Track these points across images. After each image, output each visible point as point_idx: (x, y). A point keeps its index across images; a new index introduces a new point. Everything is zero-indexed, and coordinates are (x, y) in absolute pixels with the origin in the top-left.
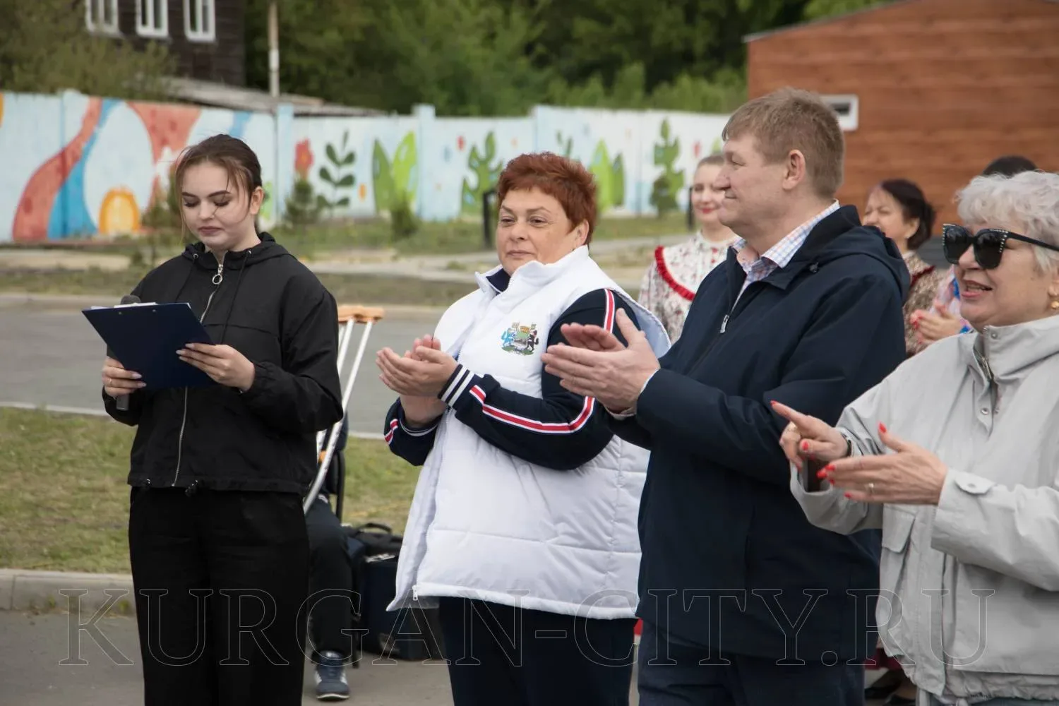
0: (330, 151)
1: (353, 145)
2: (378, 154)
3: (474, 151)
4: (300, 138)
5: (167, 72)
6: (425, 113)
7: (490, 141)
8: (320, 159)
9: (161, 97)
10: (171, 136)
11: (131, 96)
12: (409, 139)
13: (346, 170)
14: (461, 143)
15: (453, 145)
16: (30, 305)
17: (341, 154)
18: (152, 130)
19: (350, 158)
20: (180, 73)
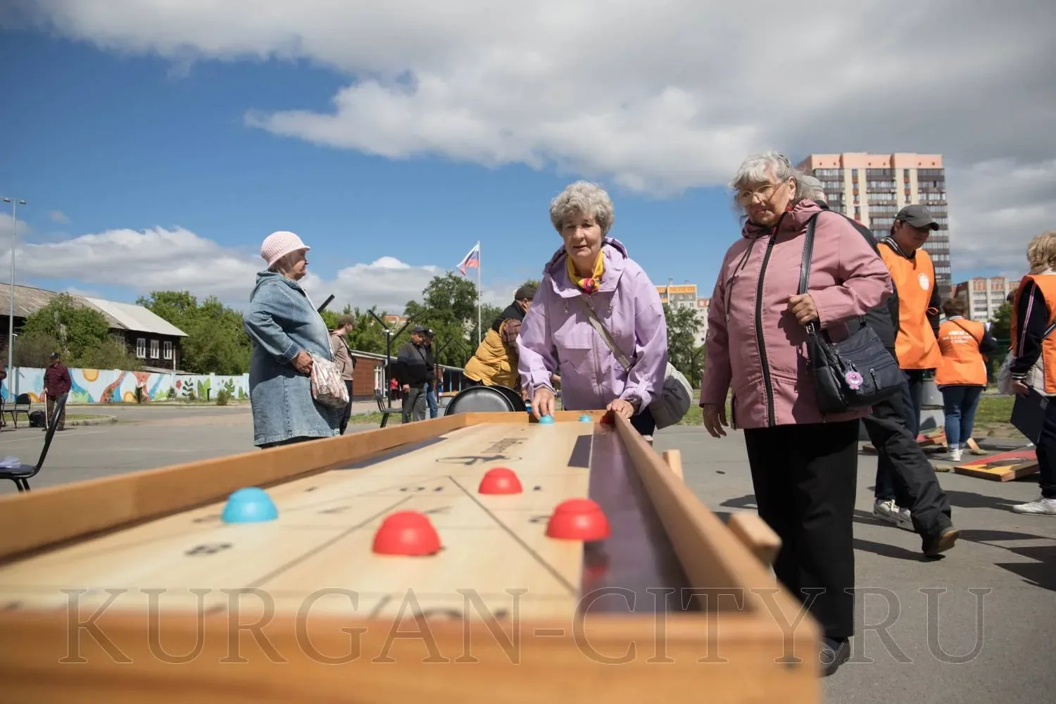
0: (186, 383)
1: (192, 381)
2: (199, 383)
3: (226, 383)
4: (178, 380)
5: (144, 365)
6: (212, 374)
7: (231, 381)
8: (183, 385)
9: (141, 371)
10: (143, 379)
11: (133, 370)
12: (208, 380)
13: (190, 387)
14: (223, 381)
15: (221, 382)
16: (123, 409)
17: (189, 384)
18: (138, 378)
19: (192, 384)
20: (147, 365)
